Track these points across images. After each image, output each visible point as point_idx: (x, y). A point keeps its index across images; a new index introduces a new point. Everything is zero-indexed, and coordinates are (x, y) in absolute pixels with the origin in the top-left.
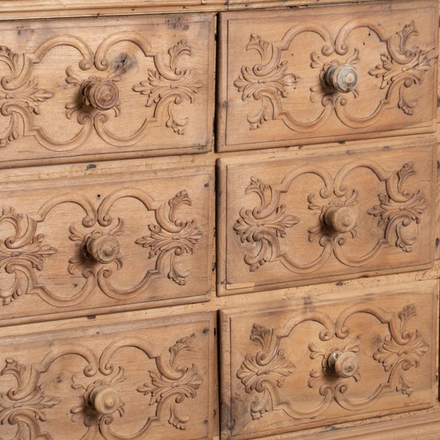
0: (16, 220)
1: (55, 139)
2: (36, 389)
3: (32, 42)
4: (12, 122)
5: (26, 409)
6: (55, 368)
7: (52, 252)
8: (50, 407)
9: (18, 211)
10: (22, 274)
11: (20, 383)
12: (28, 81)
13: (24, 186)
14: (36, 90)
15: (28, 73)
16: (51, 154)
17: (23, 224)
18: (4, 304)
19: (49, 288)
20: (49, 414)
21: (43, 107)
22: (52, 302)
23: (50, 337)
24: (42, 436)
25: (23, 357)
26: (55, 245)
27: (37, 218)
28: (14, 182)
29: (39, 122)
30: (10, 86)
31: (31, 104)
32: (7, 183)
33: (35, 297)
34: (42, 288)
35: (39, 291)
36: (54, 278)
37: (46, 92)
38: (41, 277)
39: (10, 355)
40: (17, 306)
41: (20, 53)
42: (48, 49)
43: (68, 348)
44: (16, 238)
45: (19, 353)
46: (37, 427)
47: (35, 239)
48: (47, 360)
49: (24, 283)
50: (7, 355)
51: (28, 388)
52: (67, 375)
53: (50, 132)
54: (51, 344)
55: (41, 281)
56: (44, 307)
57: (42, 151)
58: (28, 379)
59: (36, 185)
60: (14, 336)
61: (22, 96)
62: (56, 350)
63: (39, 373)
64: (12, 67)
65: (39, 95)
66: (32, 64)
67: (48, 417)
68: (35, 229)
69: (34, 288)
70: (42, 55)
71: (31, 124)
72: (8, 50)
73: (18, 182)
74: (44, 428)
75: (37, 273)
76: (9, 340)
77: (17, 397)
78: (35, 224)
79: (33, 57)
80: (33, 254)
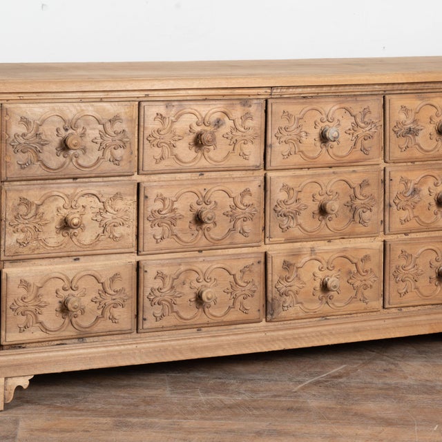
0: (163, 200)
1: (184, 160)
2: (172, 287)
3: (174, 111)
4: (162, 151)
5: (167, 298)
6: (182, 277)
7: (181, 217)
8: (179, 297)
9: (164, 196)
10: (166, 227)
11: (164, 284)
12: (171, 131)
13: (167, 183)
14: (175, 135)
15: (171, 127)
16: (181, 167)
17: (167, 202)
18: (157, 243)
19: (179, 235)
20: (178, 301)
21: (178, 144)
22: (181, 243)
23: (179, 261)
24: (174, 312)
25: (166, 271)
26: (183, 213)
27: (174, 199)
28: (162, 181)
29: (176, 151)
30: (162, 133)
31: (172, 142)
32: (159, 181)
33: (172, 239)
34: (176, 235)
35: (175, 237)
36: (182, 230)
37: (179, 136)
38: (176, 230)
39: (160, 269)
40: (164, 244)
41: (167, 116)
42: (181, 115)
43: (188, 267)
44: (164, 209)
45: (164, 268)
46: (172, 307)
47: (173, 210)
48: (178, 273)
49: (167, 232)
50: (158, 269)
51: (168, 287)
52: (188, 281)
53: (181, 156)
54: (180, 265)
55: (176, 231)
56: (177, 245)
57: (177, 166)
58: (168, 282)
59: (173, 183)
60: (161, 260)
61: (168, 138)
62: (183, 268)
63: (174, 279)
64: (163, 123)
65: (176, 138)
66: (173, 122)
67: (178, 302)
68: (173, 205)
69: (172, 235)
70: (178, 118)
71: (171, 151)
72: (161, 115)
73: (165, 181)
74: (176, 308)
75: (174, 228)
76: (159, 261)
77: (162, 291)
78: (173, 202)
79: (173, 119)
80: (172, 218)
